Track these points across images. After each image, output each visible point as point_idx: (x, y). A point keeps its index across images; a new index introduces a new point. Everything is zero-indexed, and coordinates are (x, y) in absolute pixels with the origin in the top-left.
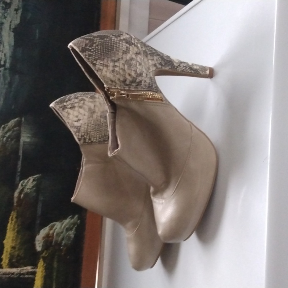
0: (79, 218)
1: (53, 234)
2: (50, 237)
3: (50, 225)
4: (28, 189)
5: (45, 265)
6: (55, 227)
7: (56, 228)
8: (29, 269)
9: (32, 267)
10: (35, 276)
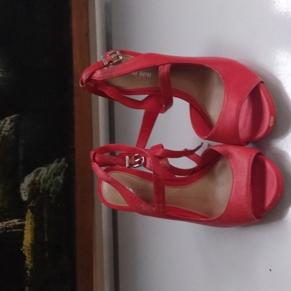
0: (66, 161)
1: (39, 181)
2: (36, 184)
3: (35, 171)
4: (5, 131)
5: (34, 216)
6: (41, 172)
7: (42, 174)
8: (16, 221)
9: (19, 219)
10: (24, 229)
